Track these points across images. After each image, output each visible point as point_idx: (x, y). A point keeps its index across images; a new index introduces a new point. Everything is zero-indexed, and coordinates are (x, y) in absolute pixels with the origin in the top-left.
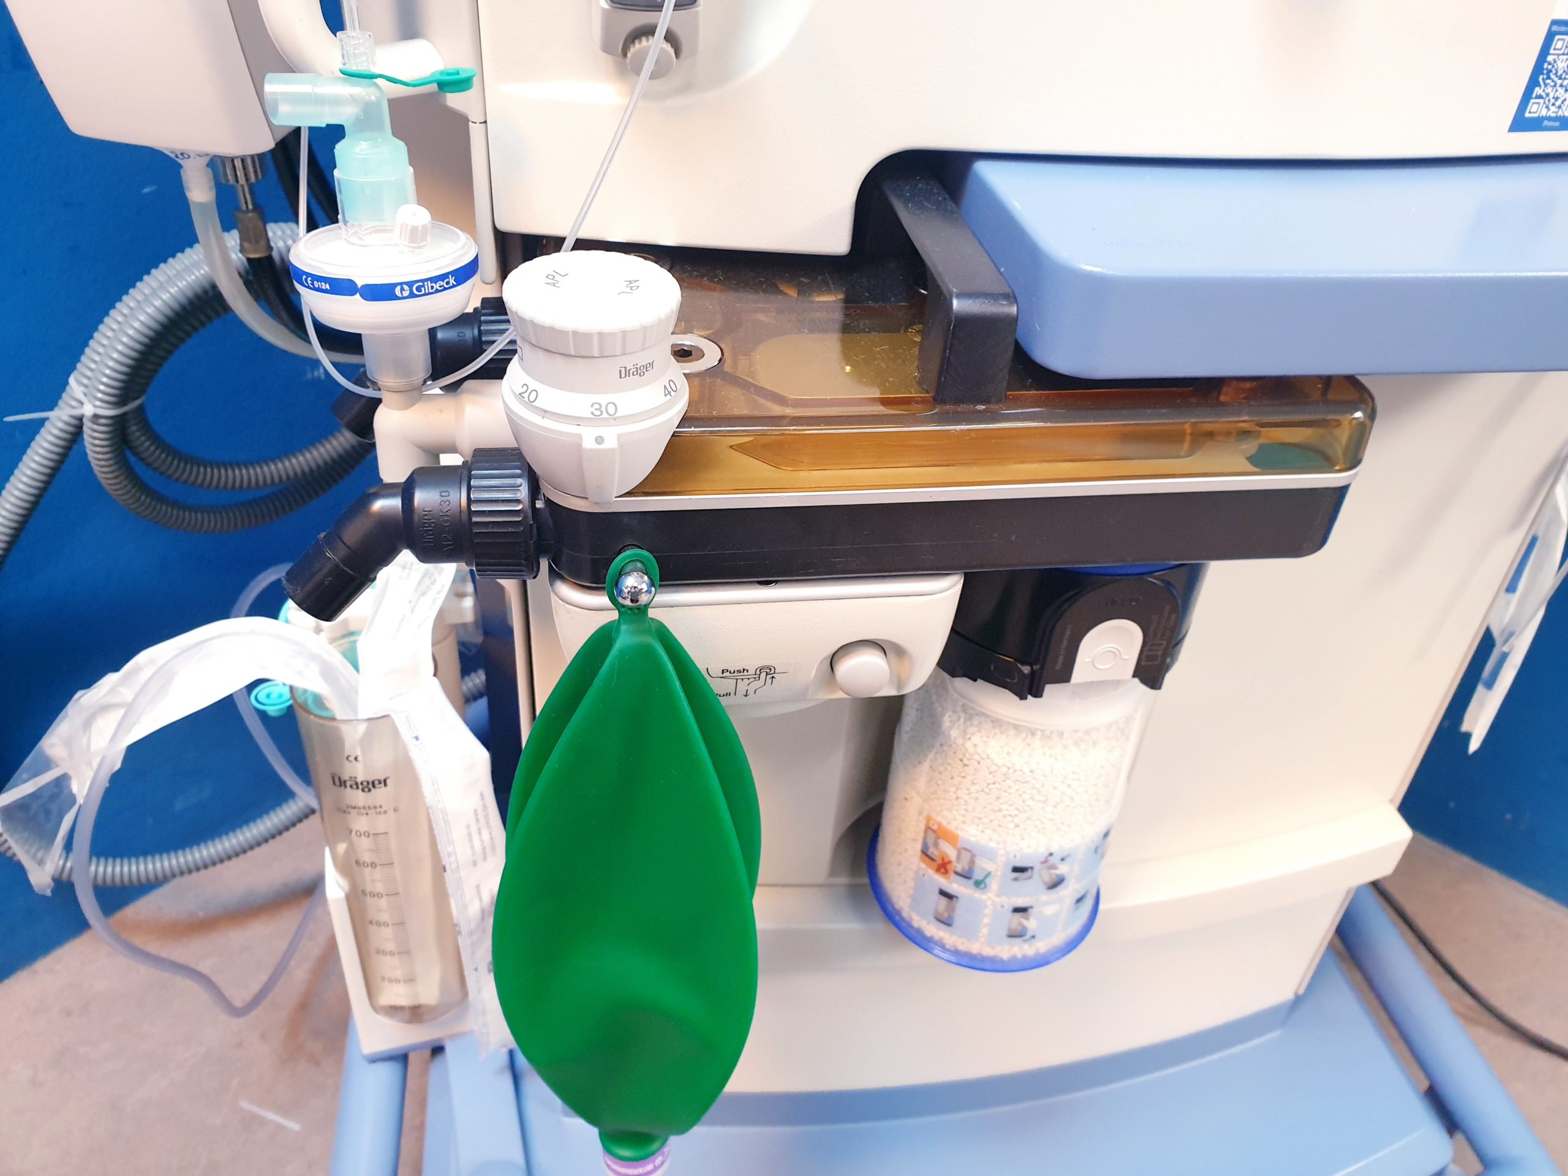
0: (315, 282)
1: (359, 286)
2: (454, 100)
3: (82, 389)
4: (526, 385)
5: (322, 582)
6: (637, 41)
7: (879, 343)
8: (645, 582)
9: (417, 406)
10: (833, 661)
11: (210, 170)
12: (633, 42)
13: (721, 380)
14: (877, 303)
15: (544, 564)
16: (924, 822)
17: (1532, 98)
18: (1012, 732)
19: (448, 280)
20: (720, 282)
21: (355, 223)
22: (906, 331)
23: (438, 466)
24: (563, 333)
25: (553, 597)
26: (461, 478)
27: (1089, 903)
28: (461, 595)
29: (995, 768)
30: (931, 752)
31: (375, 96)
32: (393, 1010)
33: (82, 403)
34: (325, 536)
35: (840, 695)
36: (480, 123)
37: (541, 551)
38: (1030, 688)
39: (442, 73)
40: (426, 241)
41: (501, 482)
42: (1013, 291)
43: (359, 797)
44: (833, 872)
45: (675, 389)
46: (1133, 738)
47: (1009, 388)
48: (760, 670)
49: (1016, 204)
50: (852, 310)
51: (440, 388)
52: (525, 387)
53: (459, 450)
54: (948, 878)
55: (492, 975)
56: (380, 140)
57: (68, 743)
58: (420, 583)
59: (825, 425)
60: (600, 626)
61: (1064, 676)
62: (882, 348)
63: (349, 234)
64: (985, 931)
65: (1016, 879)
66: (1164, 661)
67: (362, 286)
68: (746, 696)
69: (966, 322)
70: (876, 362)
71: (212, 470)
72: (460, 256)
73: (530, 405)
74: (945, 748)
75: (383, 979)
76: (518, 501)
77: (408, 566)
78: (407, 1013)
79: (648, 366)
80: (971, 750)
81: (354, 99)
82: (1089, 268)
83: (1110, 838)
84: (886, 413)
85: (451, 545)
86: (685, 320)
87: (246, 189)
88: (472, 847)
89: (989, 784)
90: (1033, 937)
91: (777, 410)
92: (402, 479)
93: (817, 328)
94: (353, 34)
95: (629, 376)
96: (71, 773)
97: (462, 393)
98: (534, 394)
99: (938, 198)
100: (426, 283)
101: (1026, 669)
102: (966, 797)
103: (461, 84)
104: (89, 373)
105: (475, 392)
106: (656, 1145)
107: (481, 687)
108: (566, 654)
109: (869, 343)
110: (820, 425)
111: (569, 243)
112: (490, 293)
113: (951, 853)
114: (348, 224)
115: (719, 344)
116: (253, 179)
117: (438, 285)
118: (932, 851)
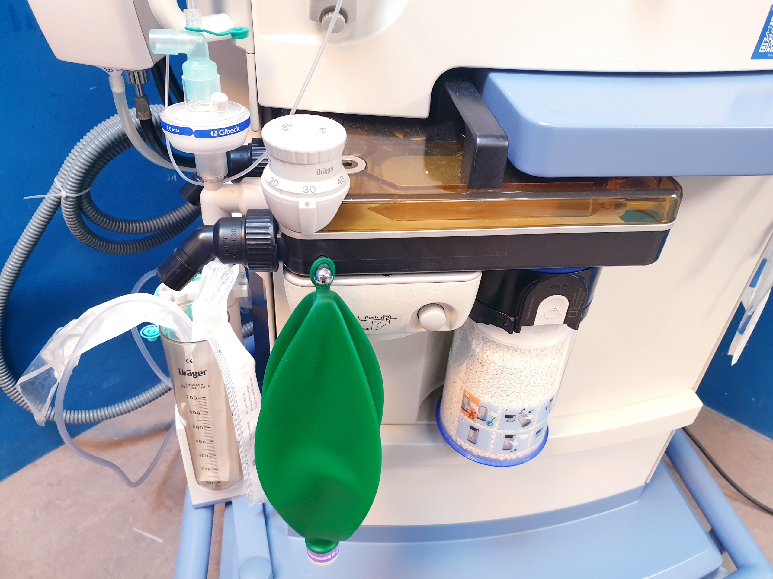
0: (173, 129)
1: (194, 131)
2: (239, 43)
3: (61, 184)
4: (272, 178)
5: (175, 272)
6: (327, 14)
7: (442, 161)
8: (328, 273)
9: (221, 189)
10: (419, 313)
11: (122, 77)
12: (325, 15)
13: (366, 177)
14: (441, 141)
15: (281, 265)
16: (463, 393)
17: (762, 43)
18: (506, 350)
19: (236, 128)
20: (366, 131)
21: (192, 101)
22: (455, 155)
23: (231, 217)
24: (290, 153)
25: (285, 281)
26: (241, 224)
27: (543, 434)
28: (242, 284)
29: (497, 367)
30: (466, 359)
31: (202, 40)
32: (207, 484)
33: (61, 191)
34: (177, 250)
35: (422, 330)
36: (252, 54)
37: (279, 258)
38: (514, 328)
39: (233, 29)
40: (225, 109)
41: (260, 225)
42: (506, 135)
43: (191, 380)
44: (419, 418)
45: (343, 181)
46: (565, 353)
47: (504, 182)
48: (384, 317)
49: (509, 93)
50: (429, 145)
51: (231, 181)
52: (272, 179)
53: (241, 211)
54: (475, 421)
55: (255, 466)
56: (204, 61)
57: (53, 353)
58: (222, 278)
59: (415, 199)
60: (306, 295)
61: (531, 322)
62: (443, 162)
63: (189, 107)
64: (492, 446)
65: (507, 421)
66: (579, 315)
67: (195, 131)
68: (377, 330)
69: (484, 149)
70: (440, 169)
71: (122, 224)
72: (242, 117)
73: (274, 188)
74: (473, 357)
75: (202, 468)
76: (268, 234)
77: (216, 269)
78: (214, 485)
79: (330, 169)
80: (486, 358)
81: (191, 42)
82: (543, 124)
83: (553, 402)
84: (445, 193)
85: (236, 255)
86: (348, 148)
87: (140, 87)
88: (246, 404)
89: (494, 375)
90: (516, 450)
91: (393, 191)
92: (213, 223)
93: (412, 153)
94: (192, 10)
95: (321, 174)
96: (54, 367)
97: (242, 183)
98: (276, 182)
99: (471, 91)
100: (225, 130)
101: (512, 319)
102: (483, 381)
103: (242, 35)
104: (64, 176)
105: (248, 183)
106: (332, 547)
107: (251, 331)
108: (291, 309)
109: (437, 160)
110: (413, 199)
111: (293, 111)
112: (256, 136)
113: (476, 408)
114: (189, 102)
115: (365, 160)
116: (143, 82)
117: (231, 131)
118: (467, 407)
